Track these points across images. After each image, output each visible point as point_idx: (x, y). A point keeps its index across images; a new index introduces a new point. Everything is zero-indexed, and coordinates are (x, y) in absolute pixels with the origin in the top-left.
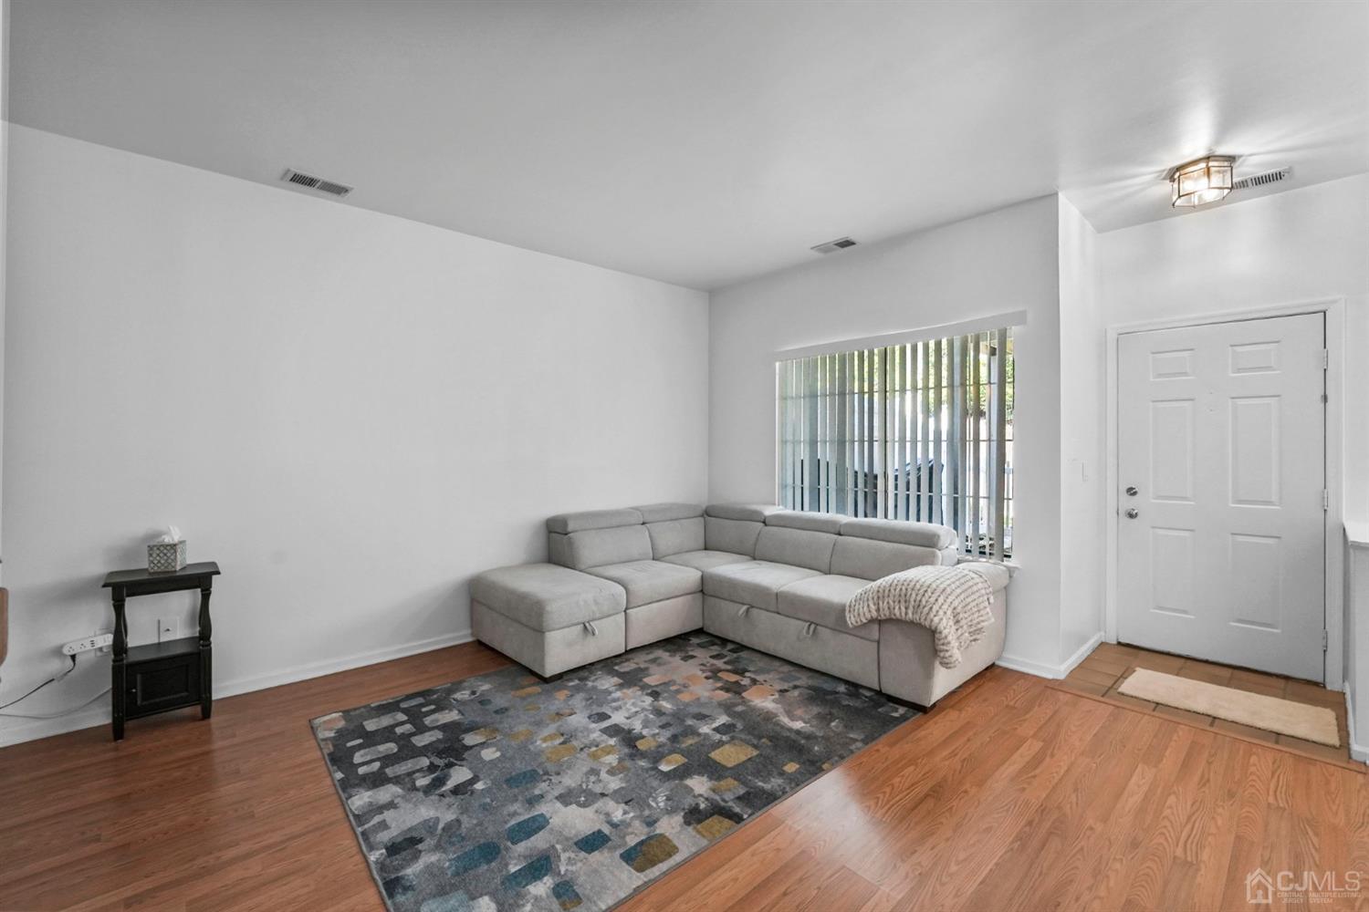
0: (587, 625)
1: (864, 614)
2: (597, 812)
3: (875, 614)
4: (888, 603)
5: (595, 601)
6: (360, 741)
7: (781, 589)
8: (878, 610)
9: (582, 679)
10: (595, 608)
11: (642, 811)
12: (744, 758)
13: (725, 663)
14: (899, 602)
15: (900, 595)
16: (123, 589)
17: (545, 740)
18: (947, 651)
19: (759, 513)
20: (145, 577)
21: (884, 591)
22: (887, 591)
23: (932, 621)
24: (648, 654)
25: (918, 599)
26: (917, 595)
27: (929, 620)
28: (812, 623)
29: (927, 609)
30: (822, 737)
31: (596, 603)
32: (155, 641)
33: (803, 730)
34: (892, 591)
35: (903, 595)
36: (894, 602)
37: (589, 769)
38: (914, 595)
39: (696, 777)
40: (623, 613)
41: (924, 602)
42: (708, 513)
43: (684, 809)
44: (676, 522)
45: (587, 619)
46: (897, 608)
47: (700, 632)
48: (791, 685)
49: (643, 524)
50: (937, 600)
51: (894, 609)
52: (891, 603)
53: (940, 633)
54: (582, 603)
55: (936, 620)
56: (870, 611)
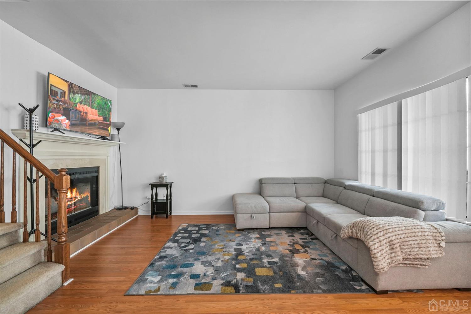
0: (252, 214)
1: (346, 233)
2: (206, 269)
3: (350, 234)
4: (356, 230)
5: (255, 207)
6: (184, 231)
7: (328, 216)
8: (352, 233)
9: (249, 233)
10: (255, 210)
11: (216, 275)
12: (266, 274)
13: (303, 242)
14: (361, 230)
15: (362, 227)
16: (154, 186)
17: (218, 246)
18: (376, 262)
19: (343, 183)
20: (159, 183)
21: (356, 224)
22: (357, 224)
23: (369, 243)
24: (279, 231)
25: (368, 230)
26: (368, 229)
27: (367, 243)
28: (335, 233)
29: (369, 237)
30: (306, 281)
31: (255, 208)
32: (162, 199)
33: (301, 275)
34: (359, 224)
35: (363, 227)
36: (358, 230)
37: (218, 257)
38: (367, 228)
39: (243, 273)
40: (268, 214)
41: (369, 233)
42: (326, 182)
43: (227, 280)
44: (310, 185)
45: (252, 212)
46: (359, 233)
47: (305, 228)
48: (320, 258)
49: (294, 184)
50: (377, 233)
51: (358, 233)
52: (357, 230)
53: (372, 251)
54: (250, 207)
55: (371, 243)
56: (348, 232)
